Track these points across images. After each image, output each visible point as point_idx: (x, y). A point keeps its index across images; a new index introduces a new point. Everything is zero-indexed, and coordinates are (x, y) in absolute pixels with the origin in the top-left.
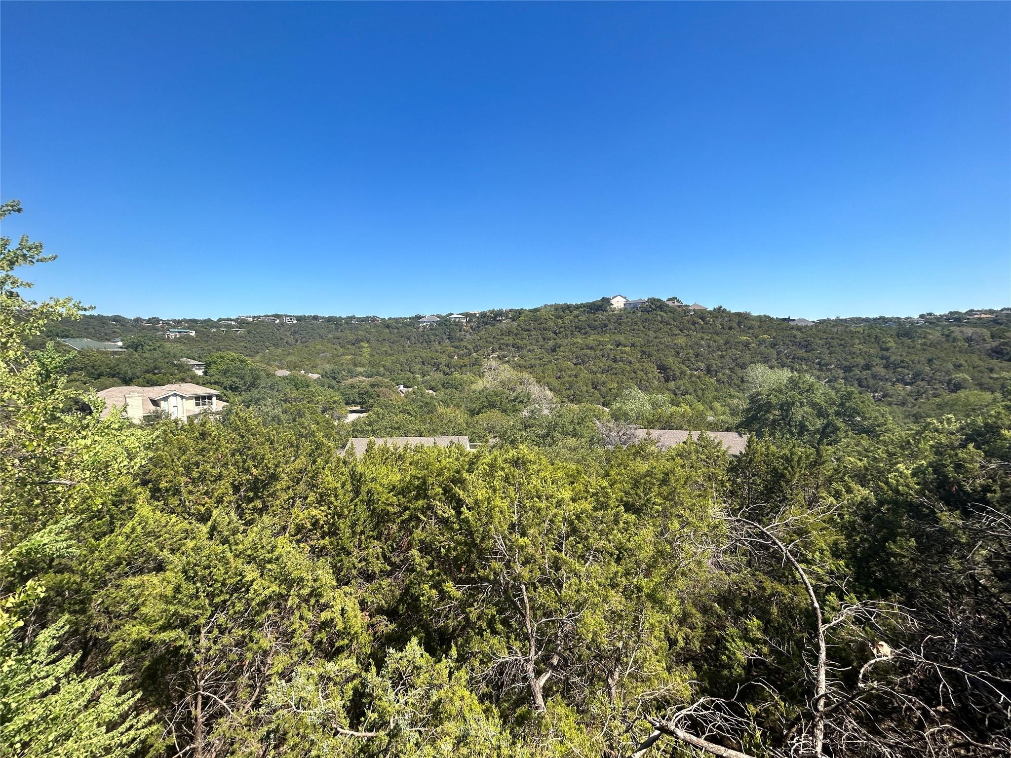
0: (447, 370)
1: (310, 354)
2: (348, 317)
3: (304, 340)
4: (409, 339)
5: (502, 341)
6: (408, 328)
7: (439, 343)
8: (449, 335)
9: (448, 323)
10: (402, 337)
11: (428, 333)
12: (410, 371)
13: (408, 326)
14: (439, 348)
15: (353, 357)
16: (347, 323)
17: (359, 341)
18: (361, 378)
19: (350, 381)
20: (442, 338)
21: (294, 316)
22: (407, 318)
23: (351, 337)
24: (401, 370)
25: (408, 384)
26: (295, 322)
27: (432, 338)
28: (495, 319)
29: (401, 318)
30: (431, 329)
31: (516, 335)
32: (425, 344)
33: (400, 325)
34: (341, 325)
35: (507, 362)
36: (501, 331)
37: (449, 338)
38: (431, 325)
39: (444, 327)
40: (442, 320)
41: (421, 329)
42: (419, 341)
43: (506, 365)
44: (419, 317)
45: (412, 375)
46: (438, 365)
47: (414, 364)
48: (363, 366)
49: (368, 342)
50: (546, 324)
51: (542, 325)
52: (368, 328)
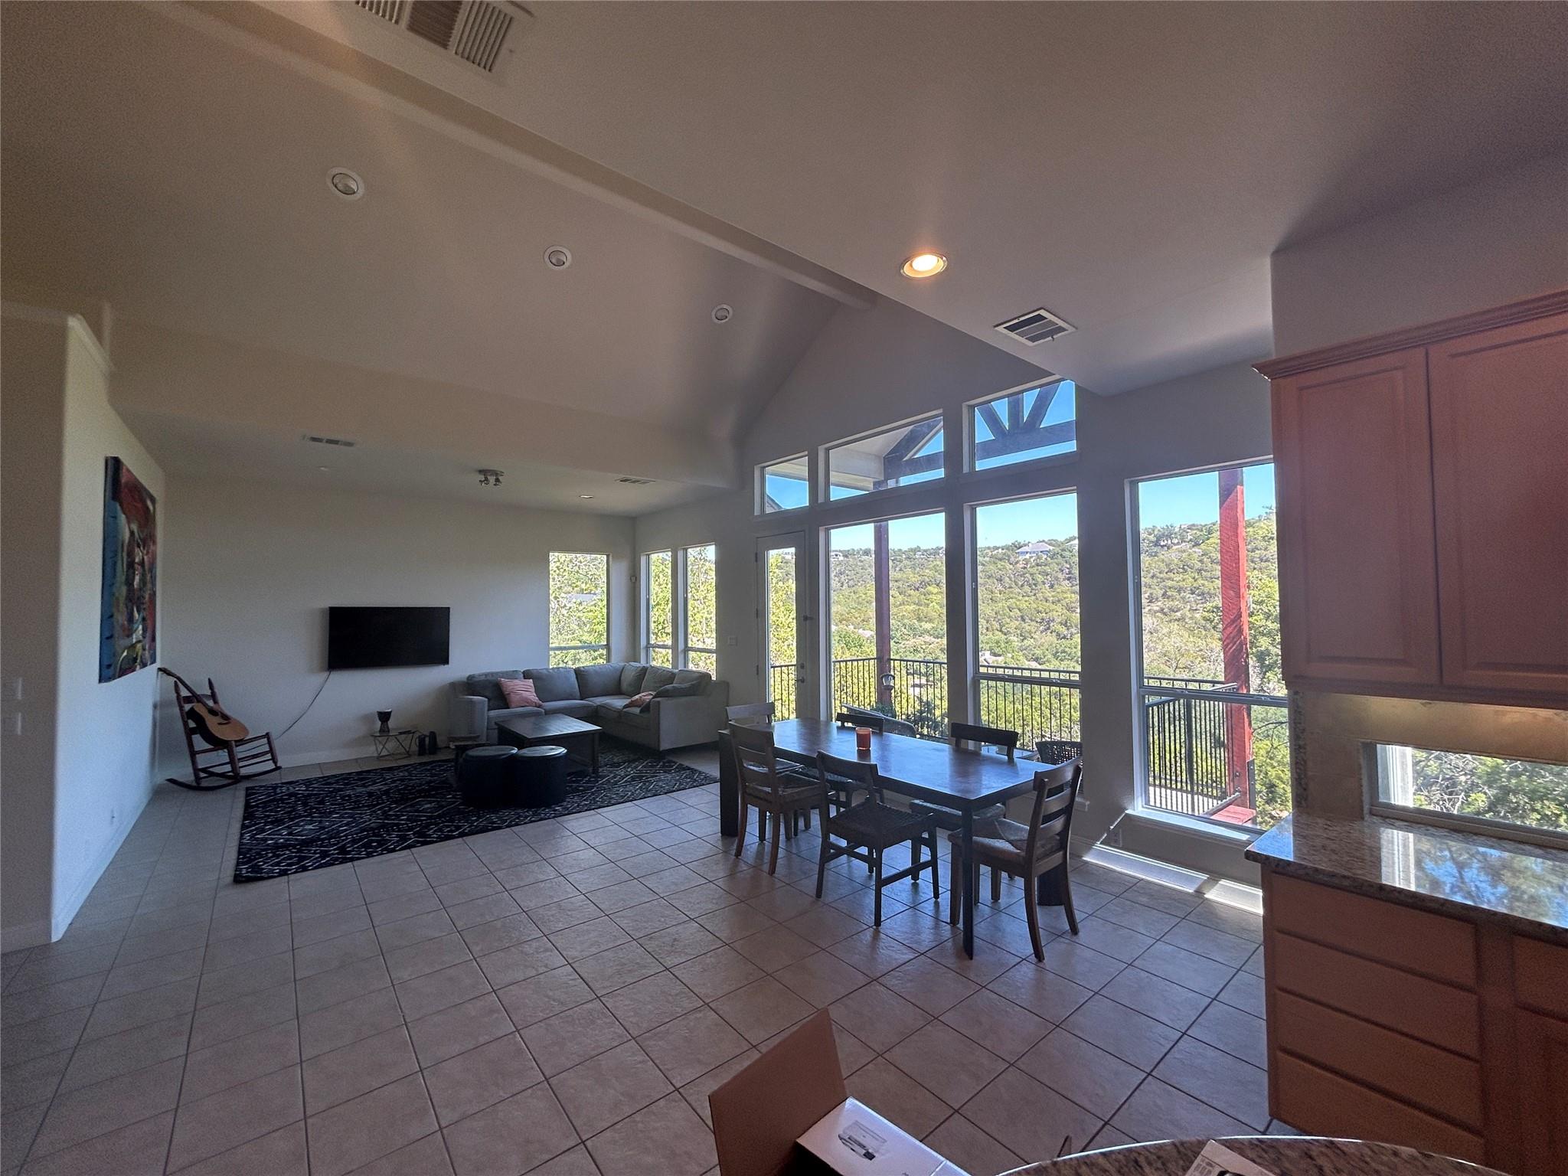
0: (1063, 630)
1: (859, 603)
2: (911, 550)
3: (851, 583)
4: (1000, 580)
5: (1170, 583)
6: (1000, 564)
7: (1052, 586)
8: (1070, 573)
9: (1067, 554)
10: (989, 577)
11: (1031, 570)
12: (1001, 631)
13: (1000, 560)
14: (1049, 594)
15: (917, 607)
16: (908, 558)
17: (924, 584)
18: (928, 638)
19: (911, 642)
20: (1057, 579)
21: (840, 551)
22: (998, 548)
23: (915, 579)
24: (987, 629)
25: (997, 650)
26: (841, 558)
27: (1040, 578)
28: (1156, 544)
29: (989, 548)
30: (1038, 565)
31: (1199, 571)
32: (1027, 588)
33: (987, 559)
34: (901, 561)
35: (1179, 620)
36: (1167, 565)
37: (1069, 579)
38: (1039, 558)
39: (1060, 560)
40: (1057, 550)
41: (1020, 565)
42: (1016, 584)
43: (1175, 626)
44: (1017, 546)
45: (1004, 637)
46: (1048, 624)
47: (1008, 620)
48: (931, 621)
49: (938, 585)
50: (1266, 549)
51: (1257, 552)
52: (938, 565)
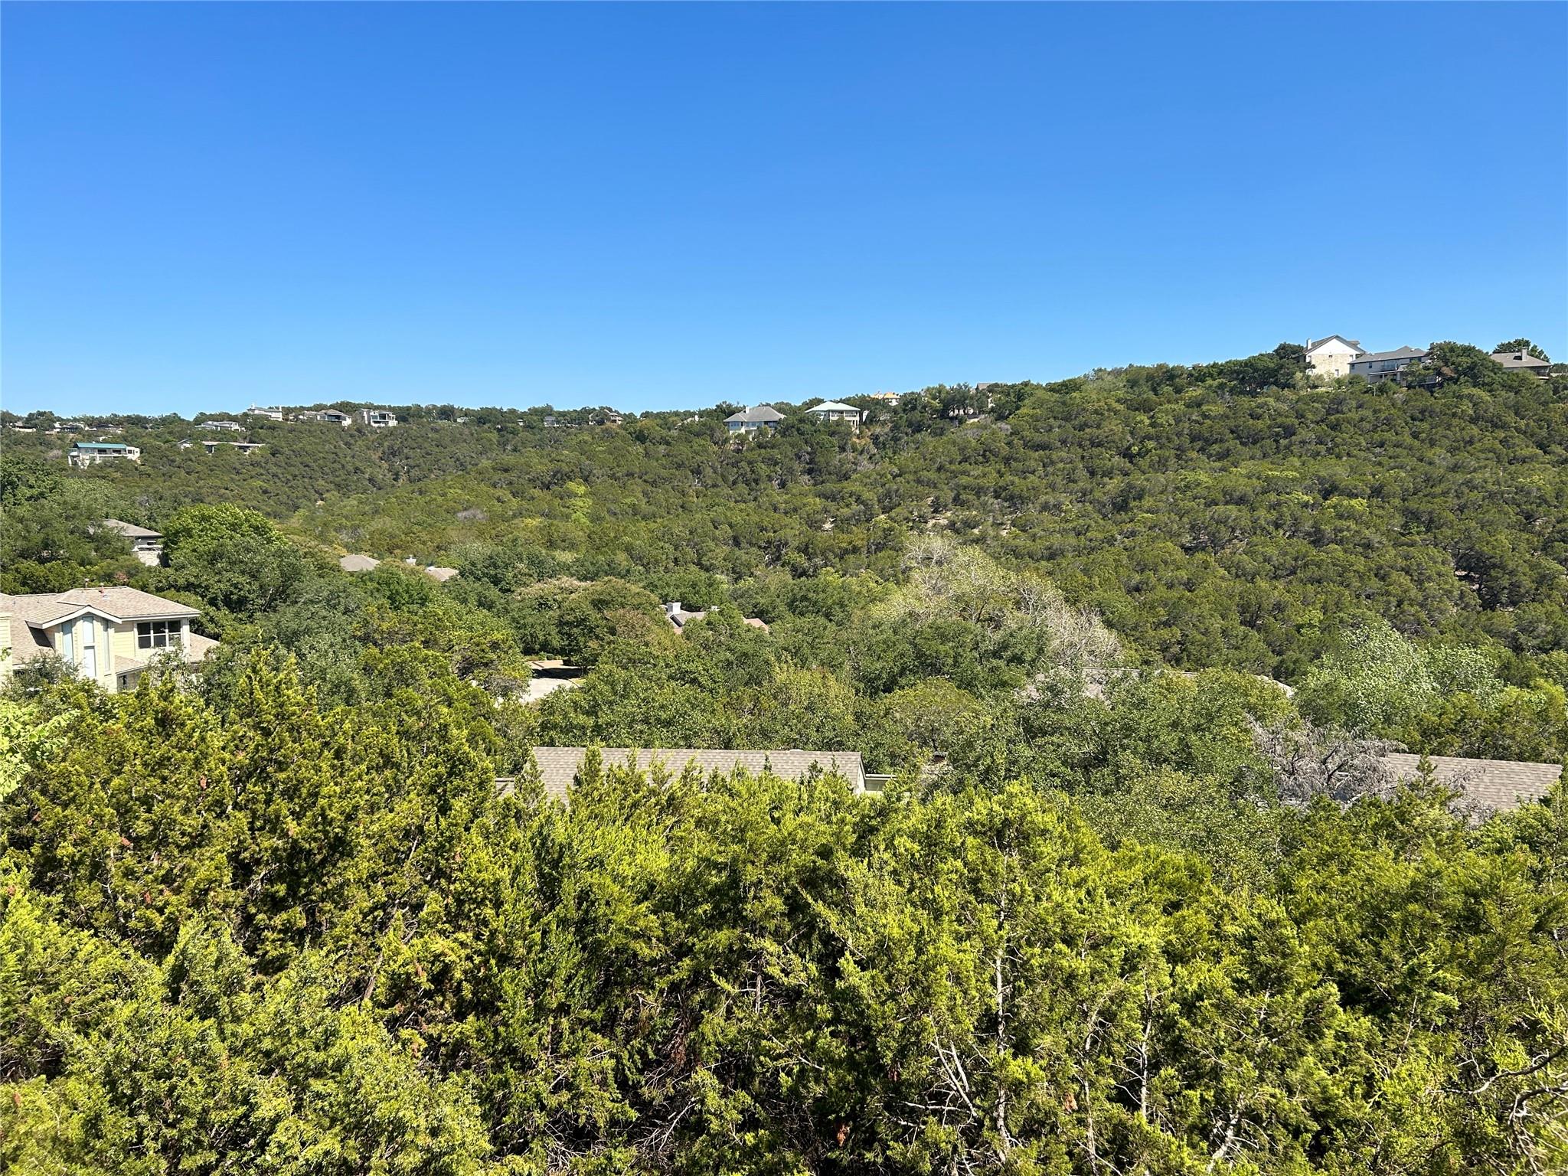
0: (801, 560)
1: (430, 514)
2: (534, 411)
3: (415, 473)
4: (697, 472)
5: (964, 480)
6: (698, 442)
7: (783, 485)
8: (811, 461)
9: (806, 427)
10: (679, 466)
11: (750, 456)
12: (699, 564)
13: (697, 435)
14: (780, 498)
15: (546, 522)
16: (529, 427)
17: (560, 477)
18: (567, 581)
19: (536, 588)
20: (791, 471)
21: (390, 409)
22: (692, 415)
23: (541, 466)
24: (676, 561)
25: (693, 599)
26: (393, 423)
27: (763, 469)
28: (943, 414)
29: (677, 414)
30: (760, 446)
31: (1007, 461)
32: (742, 487)
33: (674, 433)
34: (514, 433)
35: (977, 541)
36: (962, 450)
37: (810, 472)
38: (761, 433)
39: (796, 438)
40: (793, 420)
41: (731, 446)
42: (724, 479)
43: (976, 551)
44: (726, 412)
45: (704, 575)
46: (778, 550)
47: (712, 545)
48: (572, 546)
49: (586, 480)
50: (1098, 427)
51: (1087, 430)
52: (585, 442)
